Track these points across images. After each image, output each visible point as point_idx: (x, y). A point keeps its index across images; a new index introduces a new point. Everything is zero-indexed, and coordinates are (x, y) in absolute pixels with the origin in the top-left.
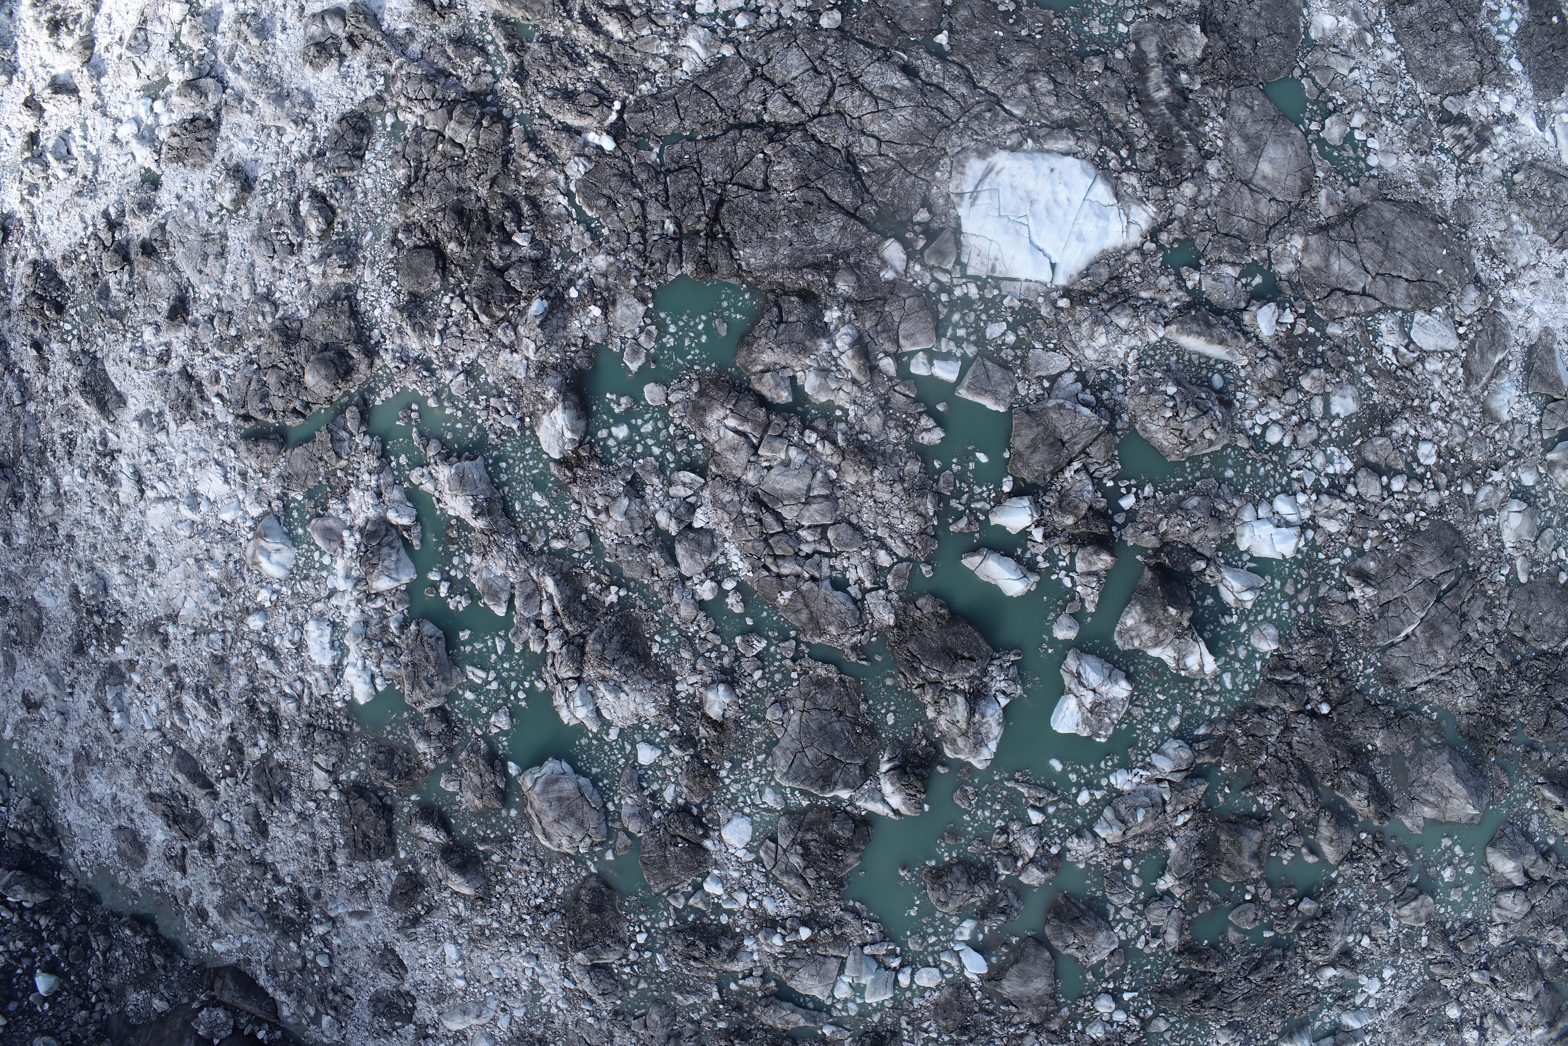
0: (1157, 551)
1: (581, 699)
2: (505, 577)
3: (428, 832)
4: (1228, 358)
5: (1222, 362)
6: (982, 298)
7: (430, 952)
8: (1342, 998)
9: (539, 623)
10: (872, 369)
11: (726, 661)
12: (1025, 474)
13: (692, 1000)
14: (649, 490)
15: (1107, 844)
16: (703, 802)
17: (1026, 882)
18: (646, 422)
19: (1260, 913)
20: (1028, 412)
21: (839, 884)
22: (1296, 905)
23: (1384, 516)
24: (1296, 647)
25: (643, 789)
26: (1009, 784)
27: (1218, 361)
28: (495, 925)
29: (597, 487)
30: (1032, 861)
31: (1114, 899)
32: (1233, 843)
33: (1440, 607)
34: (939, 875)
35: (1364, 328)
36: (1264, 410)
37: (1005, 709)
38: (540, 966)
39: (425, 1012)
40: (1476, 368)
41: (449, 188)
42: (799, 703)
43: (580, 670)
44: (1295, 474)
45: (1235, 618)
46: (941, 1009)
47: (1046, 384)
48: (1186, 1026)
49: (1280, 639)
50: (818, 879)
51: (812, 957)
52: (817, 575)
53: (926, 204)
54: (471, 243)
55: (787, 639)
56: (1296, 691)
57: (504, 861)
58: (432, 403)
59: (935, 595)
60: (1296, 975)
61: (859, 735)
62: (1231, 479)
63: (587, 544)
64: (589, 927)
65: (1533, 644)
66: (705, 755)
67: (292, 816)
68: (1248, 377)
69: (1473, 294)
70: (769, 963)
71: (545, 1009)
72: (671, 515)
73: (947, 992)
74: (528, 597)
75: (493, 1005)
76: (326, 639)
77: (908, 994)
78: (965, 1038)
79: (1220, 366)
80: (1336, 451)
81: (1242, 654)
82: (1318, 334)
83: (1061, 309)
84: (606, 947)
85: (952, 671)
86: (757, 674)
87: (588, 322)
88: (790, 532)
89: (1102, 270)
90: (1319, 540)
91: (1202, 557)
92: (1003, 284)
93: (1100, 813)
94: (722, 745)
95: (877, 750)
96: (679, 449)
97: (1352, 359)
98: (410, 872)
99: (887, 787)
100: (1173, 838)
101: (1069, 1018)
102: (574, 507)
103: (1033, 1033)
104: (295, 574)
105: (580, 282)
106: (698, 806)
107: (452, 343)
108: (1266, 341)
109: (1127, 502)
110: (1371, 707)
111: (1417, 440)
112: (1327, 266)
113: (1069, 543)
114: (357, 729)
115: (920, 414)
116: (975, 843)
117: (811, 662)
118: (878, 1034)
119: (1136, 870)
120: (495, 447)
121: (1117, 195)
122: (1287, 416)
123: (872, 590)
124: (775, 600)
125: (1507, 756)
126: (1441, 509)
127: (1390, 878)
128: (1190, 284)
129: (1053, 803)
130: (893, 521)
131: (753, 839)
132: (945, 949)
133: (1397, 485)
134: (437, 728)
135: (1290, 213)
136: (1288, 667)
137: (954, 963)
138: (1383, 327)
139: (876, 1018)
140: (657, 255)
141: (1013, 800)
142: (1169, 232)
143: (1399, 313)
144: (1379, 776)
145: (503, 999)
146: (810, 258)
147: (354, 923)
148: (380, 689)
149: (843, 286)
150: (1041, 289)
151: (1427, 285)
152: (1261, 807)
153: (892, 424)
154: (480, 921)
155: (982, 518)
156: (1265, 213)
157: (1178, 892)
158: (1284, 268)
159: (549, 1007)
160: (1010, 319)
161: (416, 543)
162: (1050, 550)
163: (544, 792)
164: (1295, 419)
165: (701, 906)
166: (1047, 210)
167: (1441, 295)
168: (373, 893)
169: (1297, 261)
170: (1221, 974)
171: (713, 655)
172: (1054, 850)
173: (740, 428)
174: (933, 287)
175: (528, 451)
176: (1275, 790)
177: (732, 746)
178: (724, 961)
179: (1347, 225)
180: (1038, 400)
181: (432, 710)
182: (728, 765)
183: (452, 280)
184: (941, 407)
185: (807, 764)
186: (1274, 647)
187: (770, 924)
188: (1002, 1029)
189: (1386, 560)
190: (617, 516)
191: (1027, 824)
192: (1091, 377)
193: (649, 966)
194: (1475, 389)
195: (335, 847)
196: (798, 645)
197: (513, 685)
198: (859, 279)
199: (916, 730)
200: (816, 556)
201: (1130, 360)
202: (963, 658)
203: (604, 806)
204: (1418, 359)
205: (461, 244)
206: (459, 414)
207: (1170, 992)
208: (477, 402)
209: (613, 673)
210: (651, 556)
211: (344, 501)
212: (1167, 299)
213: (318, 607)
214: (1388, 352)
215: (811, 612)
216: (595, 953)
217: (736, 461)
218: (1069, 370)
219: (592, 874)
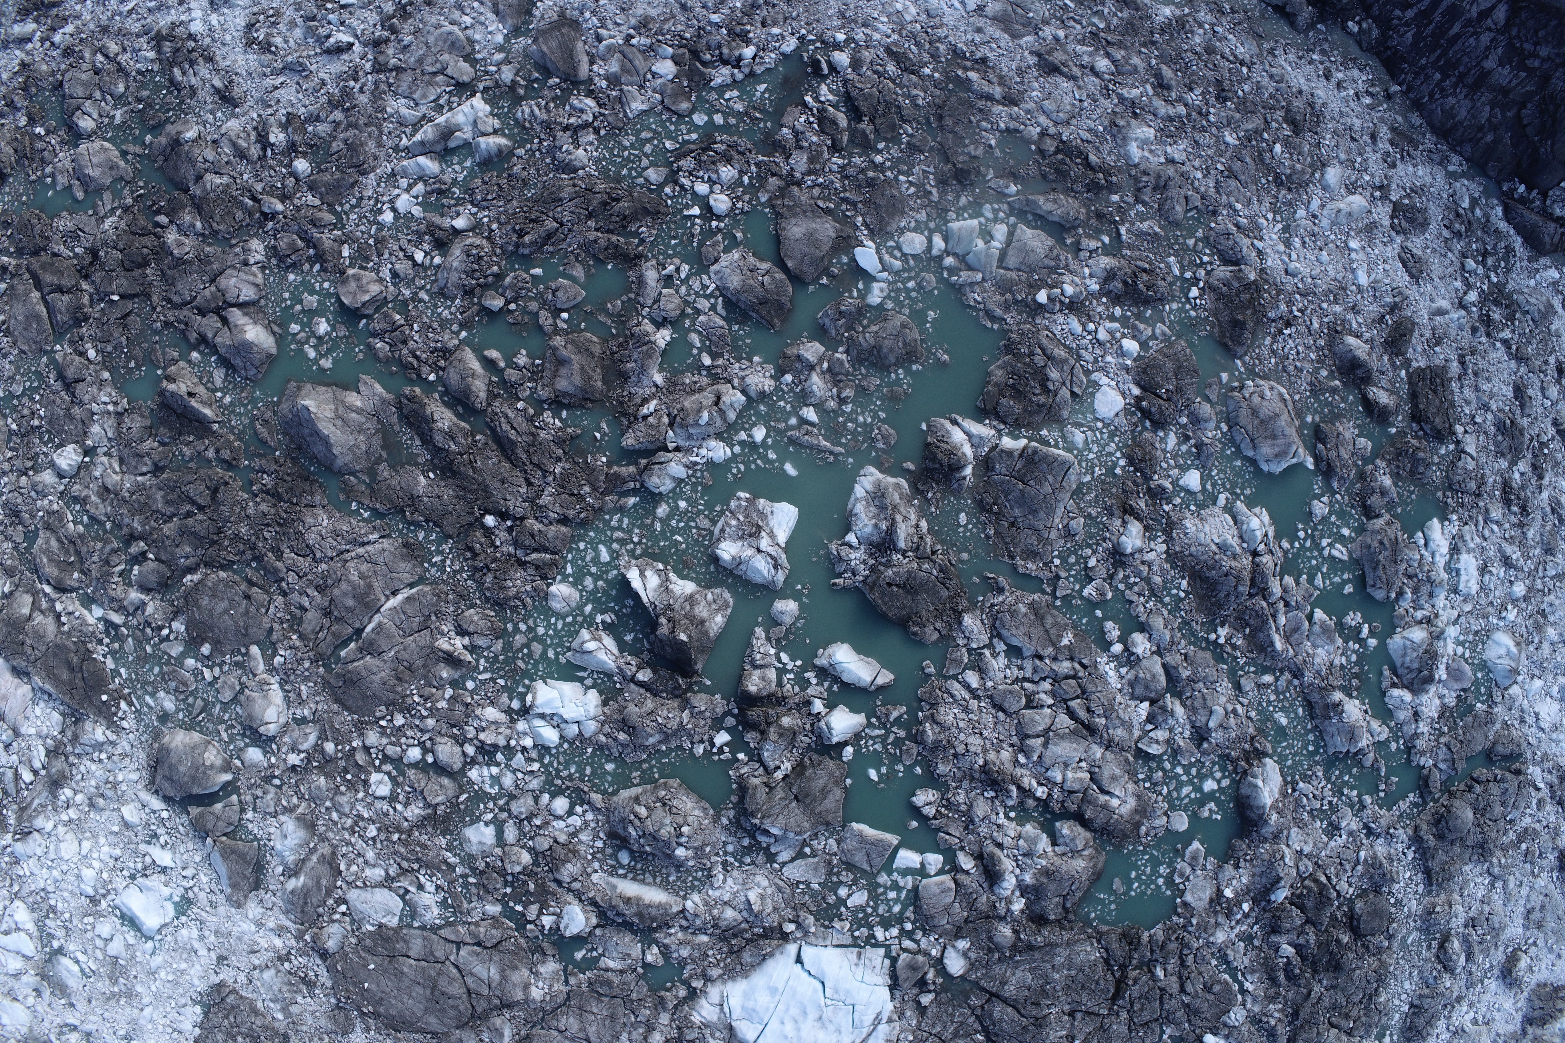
0: (689, 688)
1: (1255, 537)
2: (1315, 646)
3: (1383, 398)
4: (614, 880)
5: (619, 876)
6: (871, 927)
7: (1380, 276)
8: (440, 192)
9: (1287, 604)
10: (979, 857)
11: (1121, 575)
12: (831, 764)
13: (1145, 226)
14: (1187, 734)
15: (729, 381)
16: (1141, 433)
17: (817, 344)
18: (1187, 796)
19: (550, 296)
20: (828, 824)
21: (1010, 348)
22: (507, 303)
23: (431, 722)
24: (529, 588)
25: (1196, 446)
26: (839, 449)
27: (625, 876)
28: (1325, 305)
29: (1233, 735)
30: (812, 368)
31: (721, 322)
32: (590, 378)
33: (357, 625)
34: (910, 356)
35: (457, 910)
36: (572, 829)
37: (848, 529)
38: (1284, 262)
39: (1382, 214)
40: (325, 870)
41: (1344, 989)
42: (1054, 534)
43: (1256, 565)
44: (536, 766)
45: (599, 618)
46: (897, 207)
47: (807, 850)
48: (625, 172)
49: (546, 596)
50: (1032, 354)
51: (1031, 270)
52: (1037, 662)
53: (922, 1010)
54: (1328, 943)
55: (1064, 598)
56: (527, 543)
57: (1317, 370)
58: (1368, 799)
59: (919, 643)
60: (500, 223)
61: (995, 504)
62: (607, 761)
63: (1243, 681)
64: (1244, 307)
65: (237, 578)
66: (1139, 481)
67: (1494, 407)
68: (590, 862)
69: (331, 945)
70: (1073, 265)
71: (1278, 218)
72: (1172, 713)
73: (893, 227)
74: (1296, 629)
75: (1325, 222)
76: (1463, 578)
77: (932, 225)
78: (871, 174)
79: (621, 872)
80: (488, 789)
81: (588, 582)
82: (511, 904)
83: (790, 921)
84: (1227, 284)
85: (909, 572)
86: (1092, 562)
87: (1234, 882)
88: (1060, 700)
89: (749, 960)
90: (504, 698)
91: (640, 684)
92: (849, 941)
93: (739, 416)
94: (1124, 491)
95: (976, 486)
96: (1160, 774)
97: (472, 880)
98: (1397, 356)
99: (968, 450)
100: (656, 386)
101: (758, 189)
102: (1253, 714)
103: (798, 175)
104: (1483, 636)
105: (1239, 917)
106: (1145, 429)
107: (1350, 855)
108: (570, 898)
109: (722, 738)
110: (434, 520)
111: (393, 798)
112: (503, 971)
113: (784, 698)
114: (1440, 494)
115: (935, 818)
116: (872, 388)
117: (1041, 576)
118: (960, 182)
119: (695, 351)
120: (1317, 763)
121: (731, 1028)
122: (546, 824)
123: (983, 648)
124: (1075, 635)
125: (260, 456)
126: (360, 728)
127: (395, 327)
128: (655, 950)
129: (792, 428)
130: (964, 716)
131: (1093, 395)
132: (897, 273)
133: (415, 754)
134: (1374, 500)
135: (543, 1019)
136: (537, 567)
137: (887, 258)
138: (436, 911)
139: (963, 200)
140: (1173, 946)
141: (834, 432)
142: (676, 997)
143: (416, 924)
144: (418, 442)
145: (1316, 229)
146: (1036, 955)
147: (1444, 304)
148: (1420, 534)
149: (1005, 932)
150: (812, 939)
151: (385, 953)
152: (556, 415)
153: (963, 808)
154: (1338, 309)
155: (874, 720)
156: (571, 1020)
157: (647, 326)
158: (550, 967)
159: (1274, 220)
160: (843, 909)
161: (1387, 673)
162: (803, 689)
163: (1288, 445)
164: (538, 822)
165: (1142, 327)
166: (805, 1013)
167: (368, 942)
168: (1428, 334)
169: (537, 974)
170: (589, 229)
171: (1132, 580)
172: (788, 378)
173: (1107, 798)
174: (919, 935)
175: (1289, 762)
176: (543, 434)
177: (1114, 490)
178: (1120, 269)
179: (479, 1010)
180: (816, 835)
181: (1378, 516)
182: (1118, 471)
183: (1345, 908)
184: (914, 824)
185: (1050, 478)
186: (553, 589)
187: (1074, 306)
188: (832, 182)
189: (425, 677)
190: (1219, 710)
191: (819, 407)
192: (761, 859)
193: (1186, 263)
194: (325, 849)
195: (1460, 379)
196: (1054, 591)
197: (1308, 544)
198: (990, 939)
199: (937, 507)
200: (1036, 679)
201: (721, 877)
202: (897, 585)
203: (1230, 428)
204: (393, 879)
205: (1338, 941)
206: (1346, 791)
207: (647, 212)
208: (1330, 803)
209: (1227, 563)
210: (1188, 673)
211: (1443, 705)
212: (680, 935)
213: (1468, 608)
214: (430, 887)
215: (1042, 625)
216: (1239, 279)
217: (1112, 768)
218: (783, 864)
219: (1240, 358)
